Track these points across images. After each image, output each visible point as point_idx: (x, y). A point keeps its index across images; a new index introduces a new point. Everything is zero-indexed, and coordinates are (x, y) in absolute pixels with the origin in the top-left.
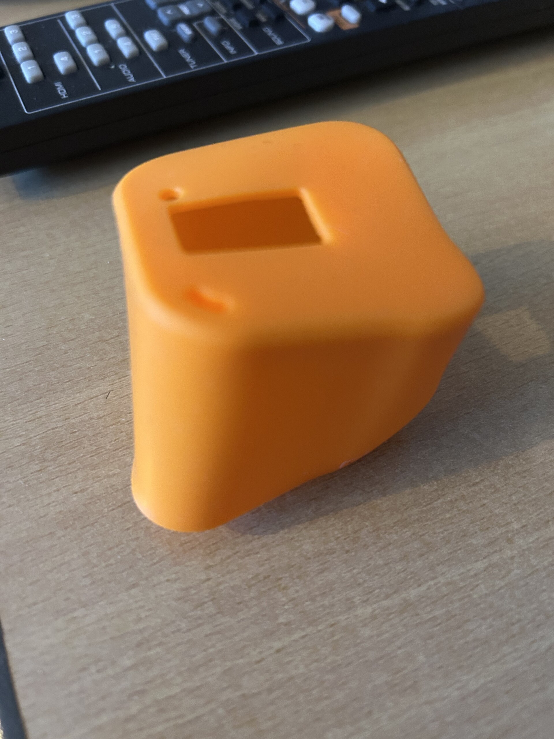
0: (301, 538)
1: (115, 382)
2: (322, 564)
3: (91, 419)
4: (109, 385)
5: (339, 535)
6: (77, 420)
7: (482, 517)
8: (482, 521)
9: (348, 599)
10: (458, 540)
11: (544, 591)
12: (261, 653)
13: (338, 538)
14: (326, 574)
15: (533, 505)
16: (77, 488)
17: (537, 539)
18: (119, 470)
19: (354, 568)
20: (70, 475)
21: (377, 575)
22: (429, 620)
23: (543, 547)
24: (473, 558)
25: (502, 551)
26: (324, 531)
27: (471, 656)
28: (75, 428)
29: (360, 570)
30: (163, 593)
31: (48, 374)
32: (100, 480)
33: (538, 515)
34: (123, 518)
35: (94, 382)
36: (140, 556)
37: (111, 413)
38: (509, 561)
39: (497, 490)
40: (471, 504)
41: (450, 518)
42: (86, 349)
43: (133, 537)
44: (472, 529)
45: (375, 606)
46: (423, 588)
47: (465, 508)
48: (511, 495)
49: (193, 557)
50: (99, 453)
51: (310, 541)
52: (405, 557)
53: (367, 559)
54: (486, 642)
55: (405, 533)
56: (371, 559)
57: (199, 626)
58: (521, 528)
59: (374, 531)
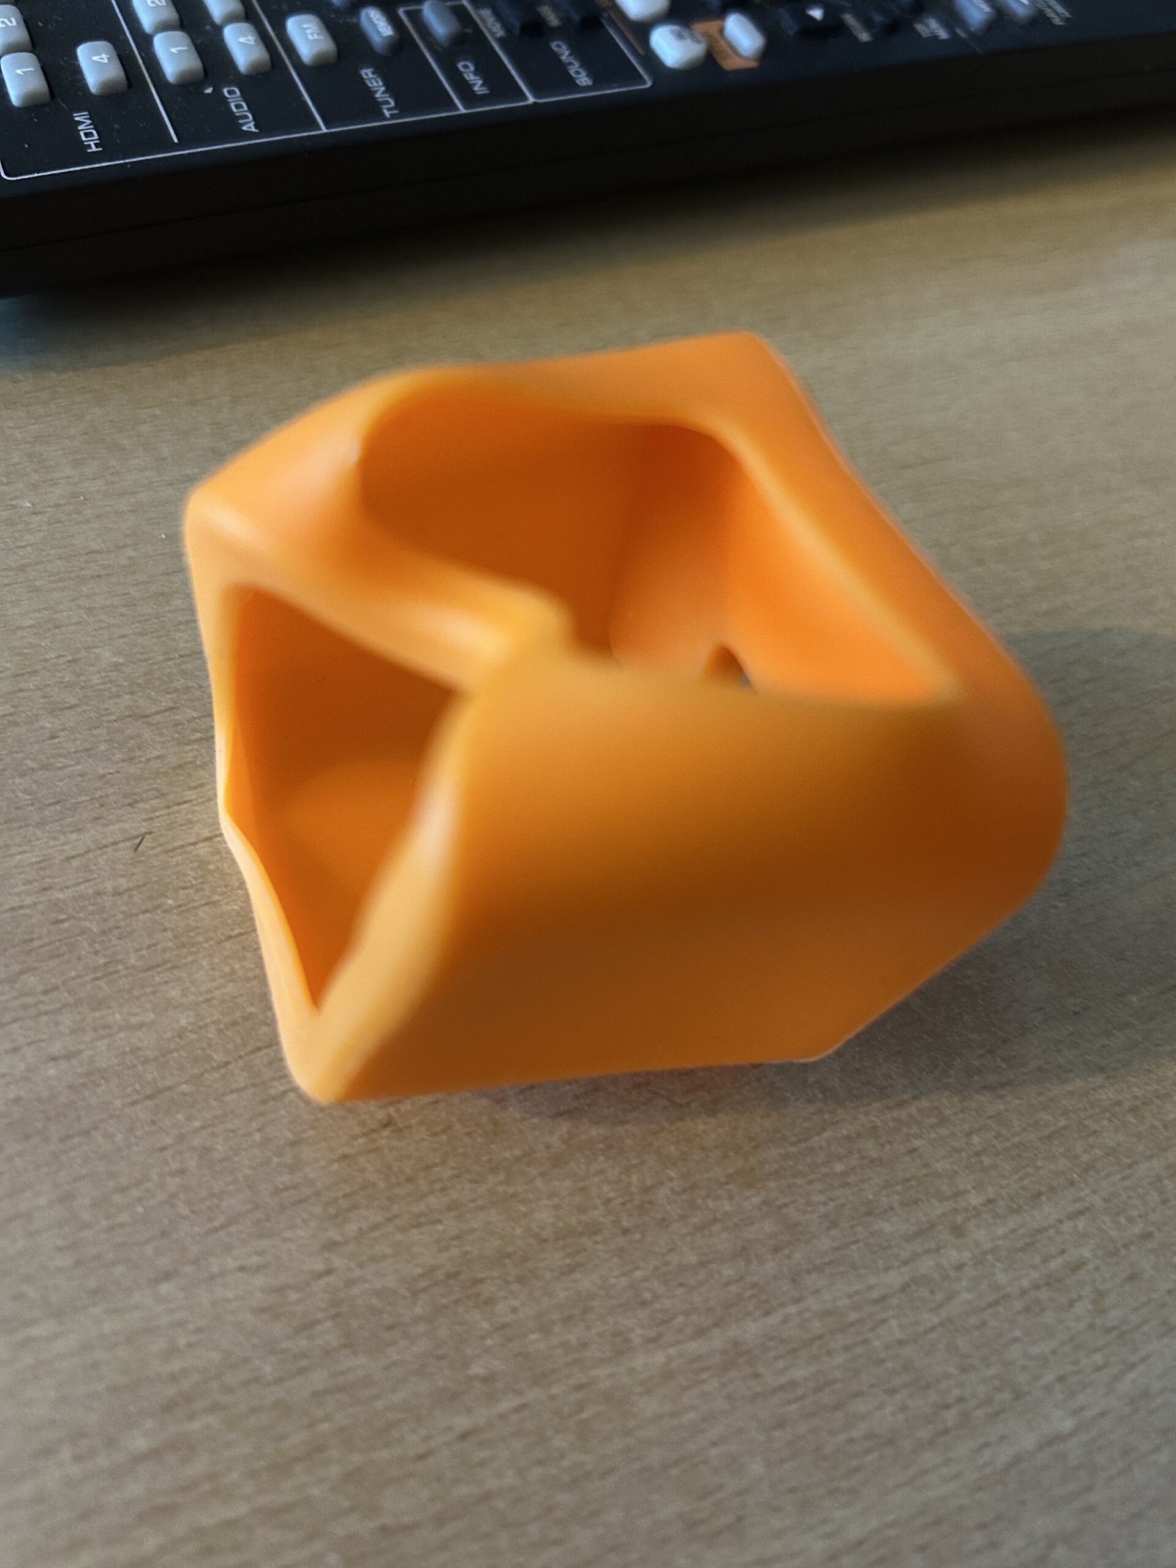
0: (531, 1196)
1: (157, 814)
2: (569, 1255)
3: (99, 894)
4: (145, 820)
5: (612, 1195)
6: (69, 893)
7: (908, 1175)
8: (908, 1184)
9: (617, 1334)
10: (855, 1222)
11: (1016, 1340)
12: (427, 1438)
13: (609, 1200)
14: (577, 1276)
15: (1013, 1159)
16: (57, 1048)
17: (1013, 1231)
18: (152, 1016)
19: (637, 1268)
20: (45, 1018)
21: (681, 1285)
22: (782, 1388)
23: (1023, 1249)
24: (881, 1262)
25: (942, 1252)
26: (581, 1185)
27: (856, 1470)
28: (62, 911)
29: (648, 1273)
30: (230, 1294)
31: (10, 782)
32: (110, 1035)
33: (1021, 1179)
34: (153, 1122)
35: (112, 811)
37: (144, 885)
38: (952, 1273)
39: (943, 1121)
40: (888, 1147)
41: (842, 1172)
42: (96, 732)
43: (174, 1166)
44: (885, 1200)
45: (672, 1351)
46: (774, 1320)
47: (874, 1154)
48: (969, 1135)
49: (299, 1221)
50: (111, 973)
51: (550, 1203)
52: (743, 1252)
53: (664, 1250)
54: (890, 1442)
55: (748, 1198)
56: (672, 1250)
57: (302, 1371)
58: (985, 1205)
59: (685, 1190)
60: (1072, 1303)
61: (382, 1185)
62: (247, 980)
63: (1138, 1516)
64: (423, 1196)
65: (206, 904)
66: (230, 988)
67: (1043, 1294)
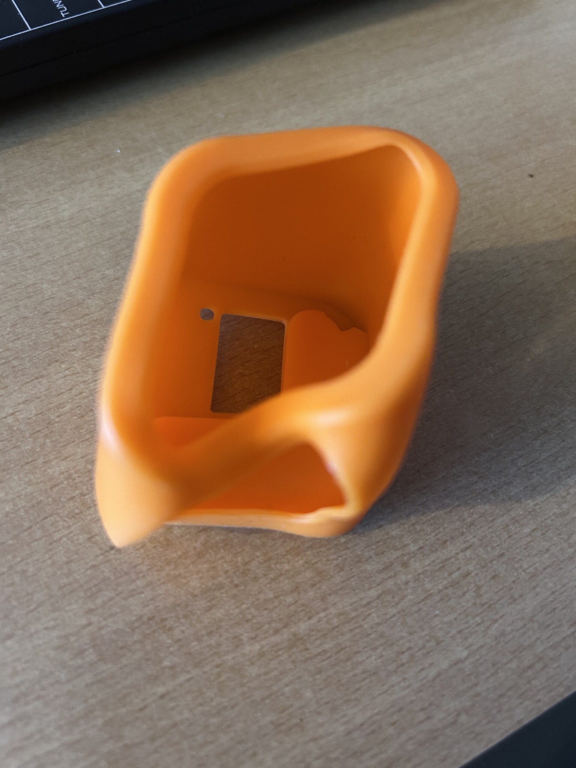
0: (188, 574)
2: (209, 601)
5: (229, 568)
7: (378, 540)
8: (378, 544)
9: (235, 637)
10: (352, 567)
11: (436, 616)
12: (144, 700)
13: (227, 571)
14: (213, 611)
15: (432, 525)
17: (433, 561)
19: (243, 604)
21: (266, 609)
22: (319, 654)
23: (439, 570)
24: (366, 585)
25: (397, 576)
26: (213, 565)
27: (358, 689)
29: (249, 605)
30: (41, 642)
33: (436, 535)
36: (15, 603)
38: (403, 587)
41: (345, 542)
43: (9, 582)
44: (366, 554)
45: (263, 643)
46: (314, 621)
49: (73, 601)
51: (197, 576)
52: (296, 589)
53: (256, 593)
54: (375, 673)
55: (298, 561)
56: (260, 592)
57: (79, 675)
58: (418, 550)
59: (265, 561)
60: (464, 594)
61: (113, 578)
62: (38, 483)
63: (502, 696)
64: (134, 581)
65: (14, 448)
66: (29, 489)
67: (450, 591)
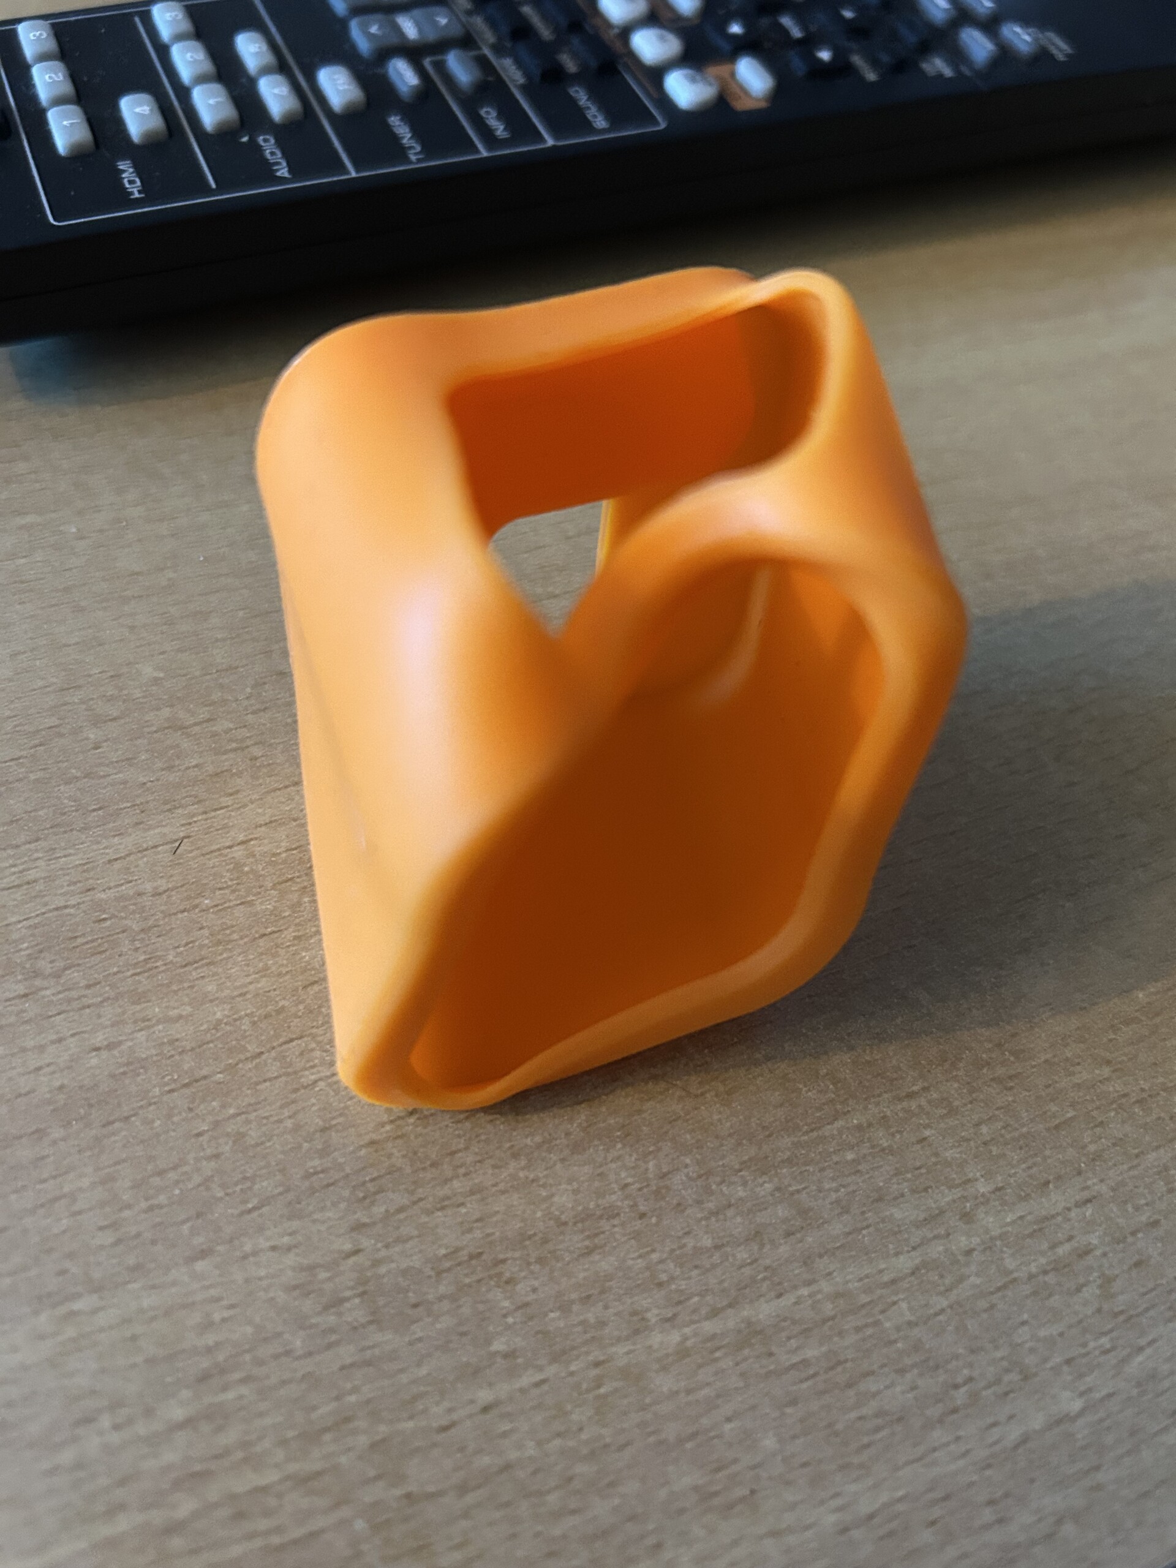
0: (551, 1181)
1: (195, 819)
2: (588, 1237)
3: (140, 894)
4: (183, 825)
5: (630, 1180)
6: (111, 894)
7: (918, 1164)
8: (917, 1172)
9: (635, 1313)
10: (865, 1209)
11: (1024, 1323)
12: (450, 1410)
13: (626, 1185)
14: (596, 1257)
15: (1021, 1148)
16: (99, 1039)
17: (1021, 1218)
18: (189, 1009)
19: (653, 1251)
20: (87, 1011)
21: (696, 1267)
22: (793, 1366)
23: (1031, 1235)
24: (891, 1246)
25: (951, 1237)
26: (599, 1171)
27: (868, 1446)
28: (104, 912)
29: (665, 1256)
30: (262, 1273)
31: (56, 789)
32: (149, 1027)
33: (1029, 1168)
34: (190, 1110)
35: (152, 816)
36: (220, 1194)
37: (182, 886)
38: (962, 1259)
39: (953, 1112)
40: (898, 1136)
41: (854, 1160)
42: (139, 741)
43: (209, 1152)
44: (895, 1186)
45: (687, 1330)
46: (788, 1300)
47: (885, 1143)
48: (977, 1125)
49: (328, 1204)
50: (150, 969)
51: (569, 1187)
52: (757, 1235)
53: (680, 1234)
54: (900, 1420)
55: (762, 1185)
56: (687, 1233)
57: (330, 1346)
58: (993, 1192)
59: (700, 1176)
60: (1078, 1290)
61: (408, 1170)
62: (280, 975)
63: (1145, 1495)
64: (447, 1181)
65: (240, 904)
66: (263, 983)
67: (1051, 1279)
